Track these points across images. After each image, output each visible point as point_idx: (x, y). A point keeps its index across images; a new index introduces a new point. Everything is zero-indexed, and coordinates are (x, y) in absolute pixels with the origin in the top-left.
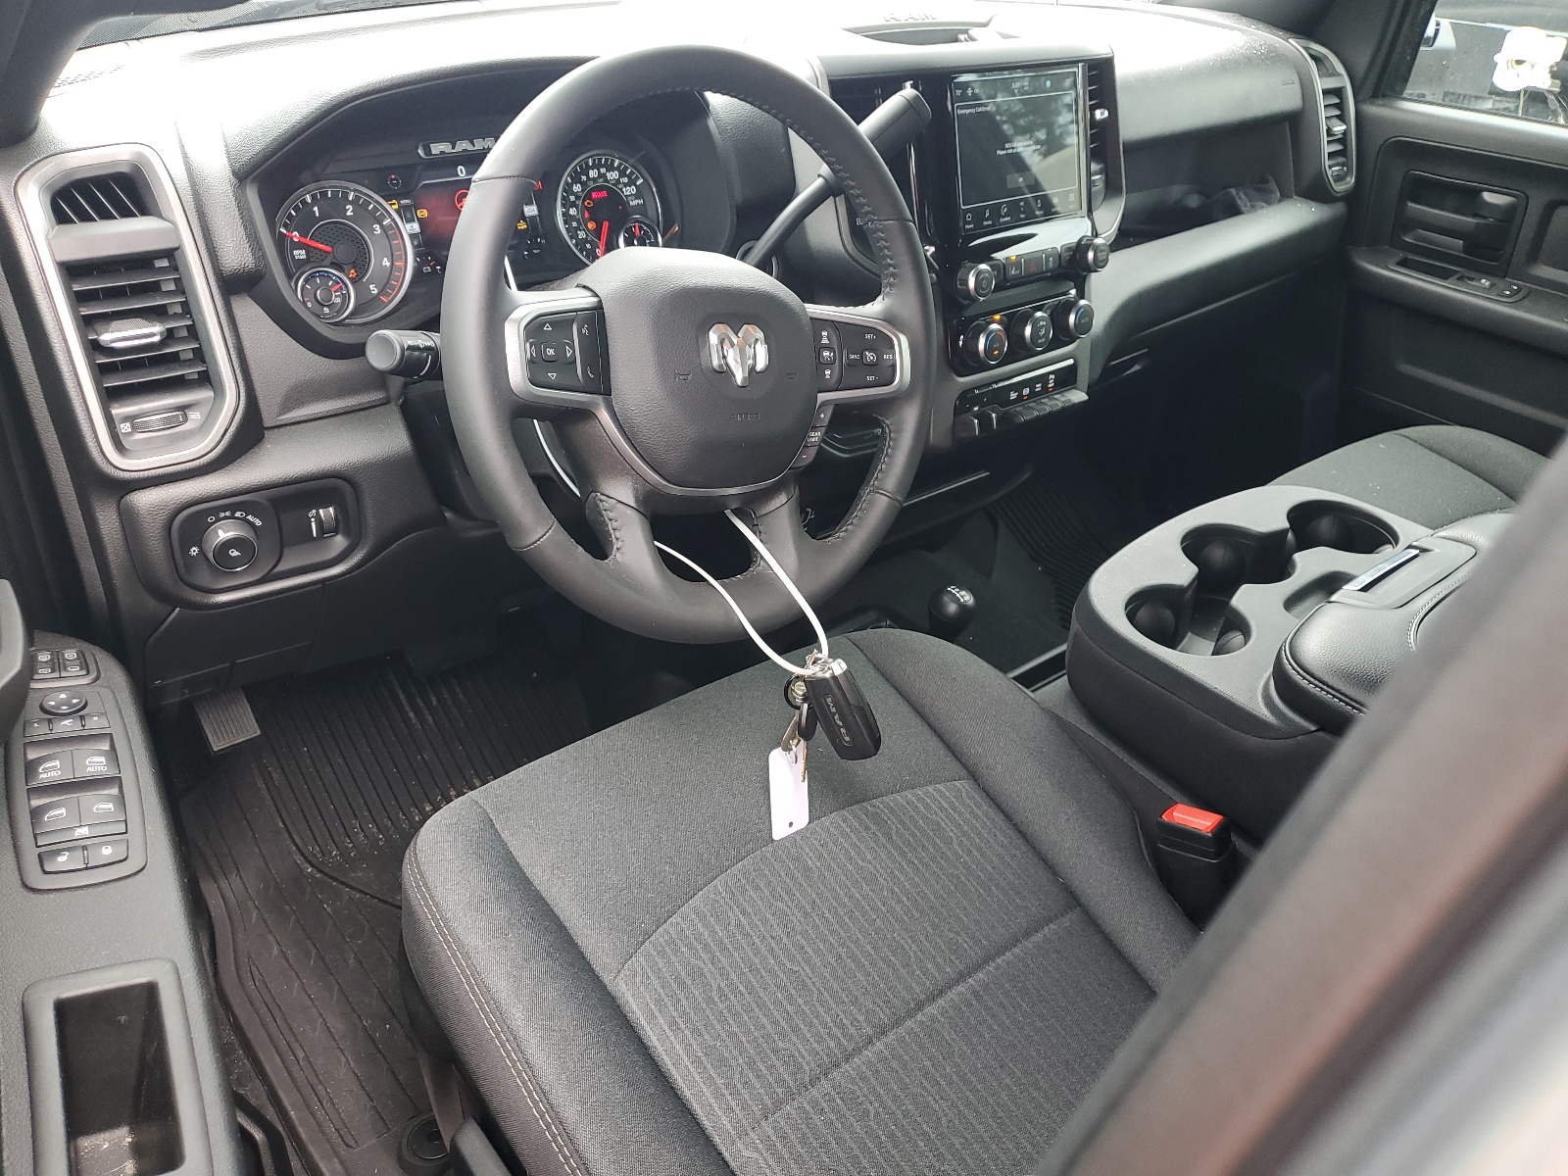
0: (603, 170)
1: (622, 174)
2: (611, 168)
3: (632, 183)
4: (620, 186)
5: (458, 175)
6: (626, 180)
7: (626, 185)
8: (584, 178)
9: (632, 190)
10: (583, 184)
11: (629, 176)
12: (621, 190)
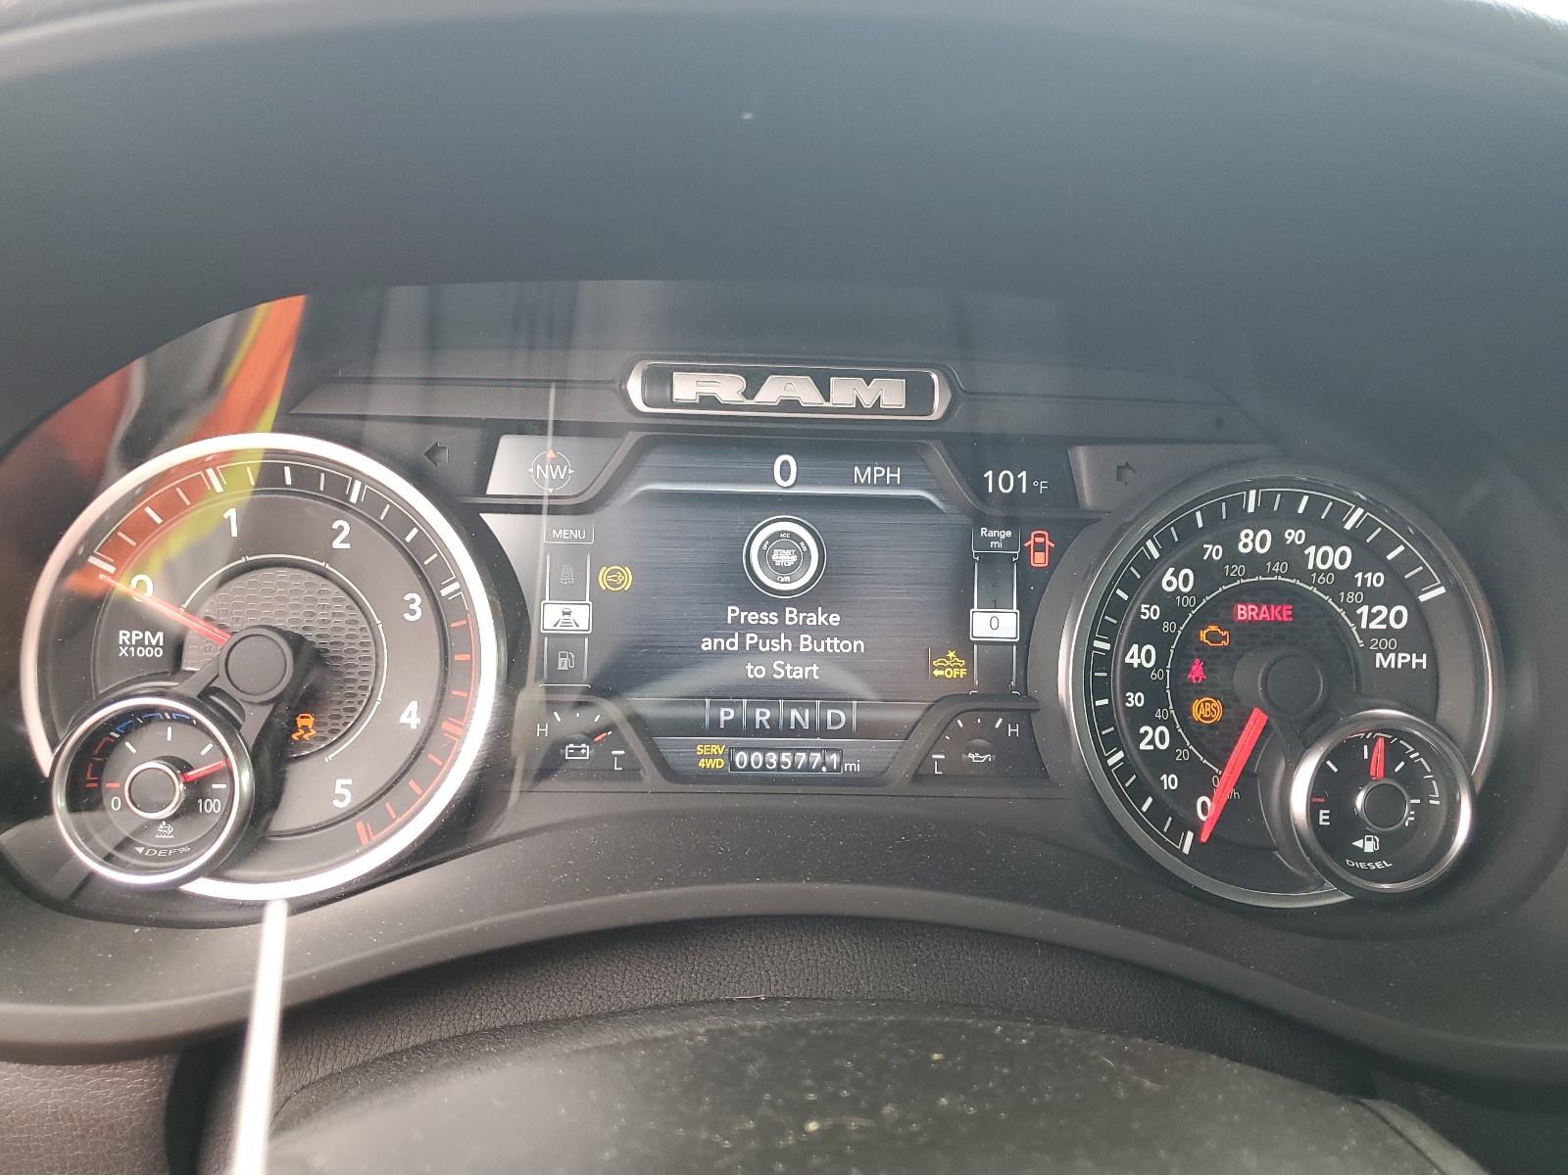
0: (1293, 536)
1: (1369, 555)
2: (1327, 532)
3: (1400, 590)
4: (1352, 597)
5: (773, 482)
6: (1376, 579)
7: (1372, 597)
8: (1214, 551)
9: (1397, 617)
10: (1207, 574)
11: (1392, 570)
12: (1351, 610)
